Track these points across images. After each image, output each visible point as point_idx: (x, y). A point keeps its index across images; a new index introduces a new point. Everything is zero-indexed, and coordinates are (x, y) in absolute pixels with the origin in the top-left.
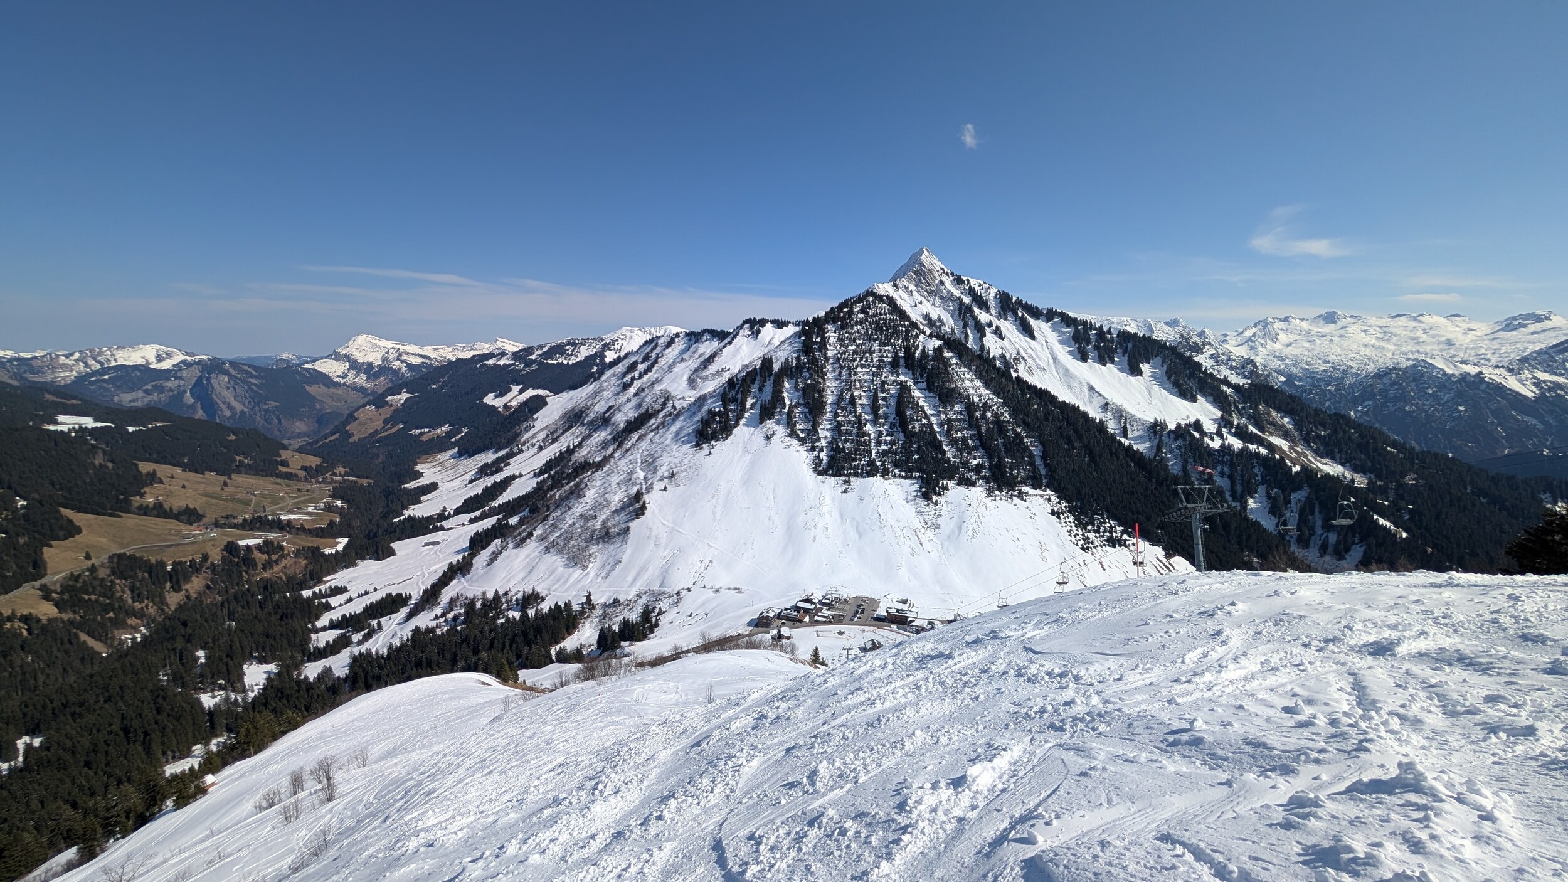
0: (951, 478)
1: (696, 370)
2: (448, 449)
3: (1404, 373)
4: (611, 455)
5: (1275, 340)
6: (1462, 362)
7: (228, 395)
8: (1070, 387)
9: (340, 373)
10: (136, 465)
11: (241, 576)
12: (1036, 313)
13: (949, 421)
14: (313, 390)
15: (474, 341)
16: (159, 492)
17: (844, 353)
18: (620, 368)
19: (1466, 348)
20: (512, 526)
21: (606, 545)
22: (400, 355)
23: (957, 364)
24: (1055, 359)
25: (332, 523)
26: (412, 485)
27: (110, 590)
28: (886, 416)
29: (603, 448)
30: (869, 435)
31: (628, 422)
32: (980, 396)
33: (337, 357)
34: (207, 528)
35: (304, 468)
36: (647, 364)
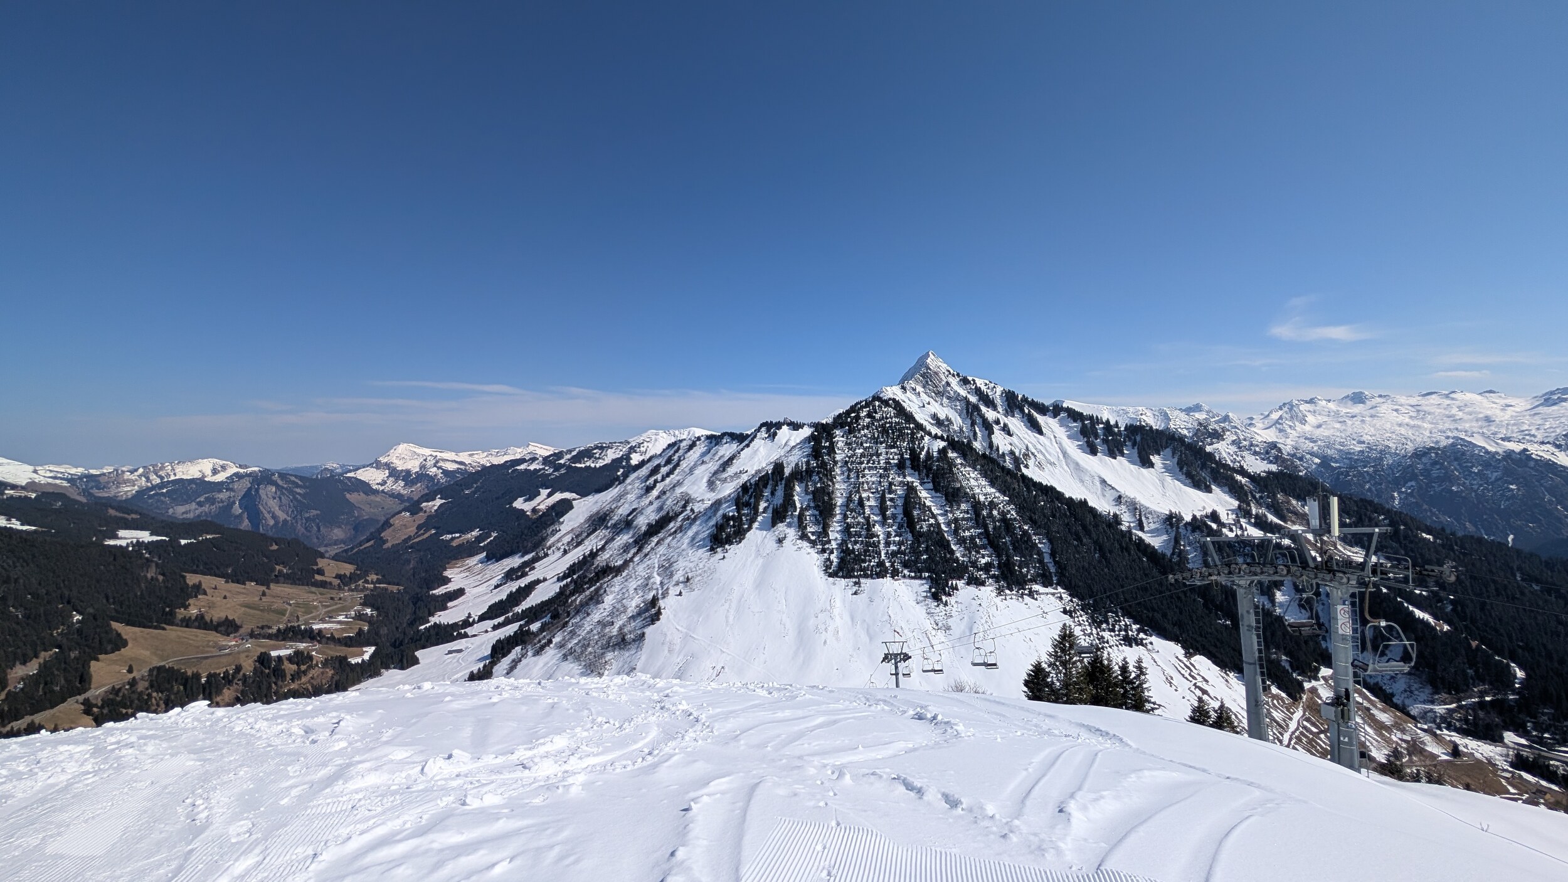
0: (960, 578)
1: (716, 473)
2: (477, 554)
3: (1443, 452)
4: (631, 560)
5: (1303, 421)
6: (1503, 439)
7: (274, 505)
8: (1082, 481)
9: (379, 481)
10: (184, 577)
11: (270, 687)
12: (1042, 409)
13: (956, 520)
14: (352, 497)
15: (508, 446)
16: (202, 604)
17: (852, 456)
18: (644, 471)
19: (1508, 424)
20: (533, 633)
21: (622, 652)
22: (437, 462)
23: (961, 464)
24: (1065, 454)
25: (360, 632)
26: (440, 591)
27: (146, 703)
28: (894, 517)
29: (624, 551)
30: (878, 536)
31: (650, 525)
32: (985, 495)
33: (378, 465)
34: (243, 639)
35: (338, 576)
36: (670, 466)
